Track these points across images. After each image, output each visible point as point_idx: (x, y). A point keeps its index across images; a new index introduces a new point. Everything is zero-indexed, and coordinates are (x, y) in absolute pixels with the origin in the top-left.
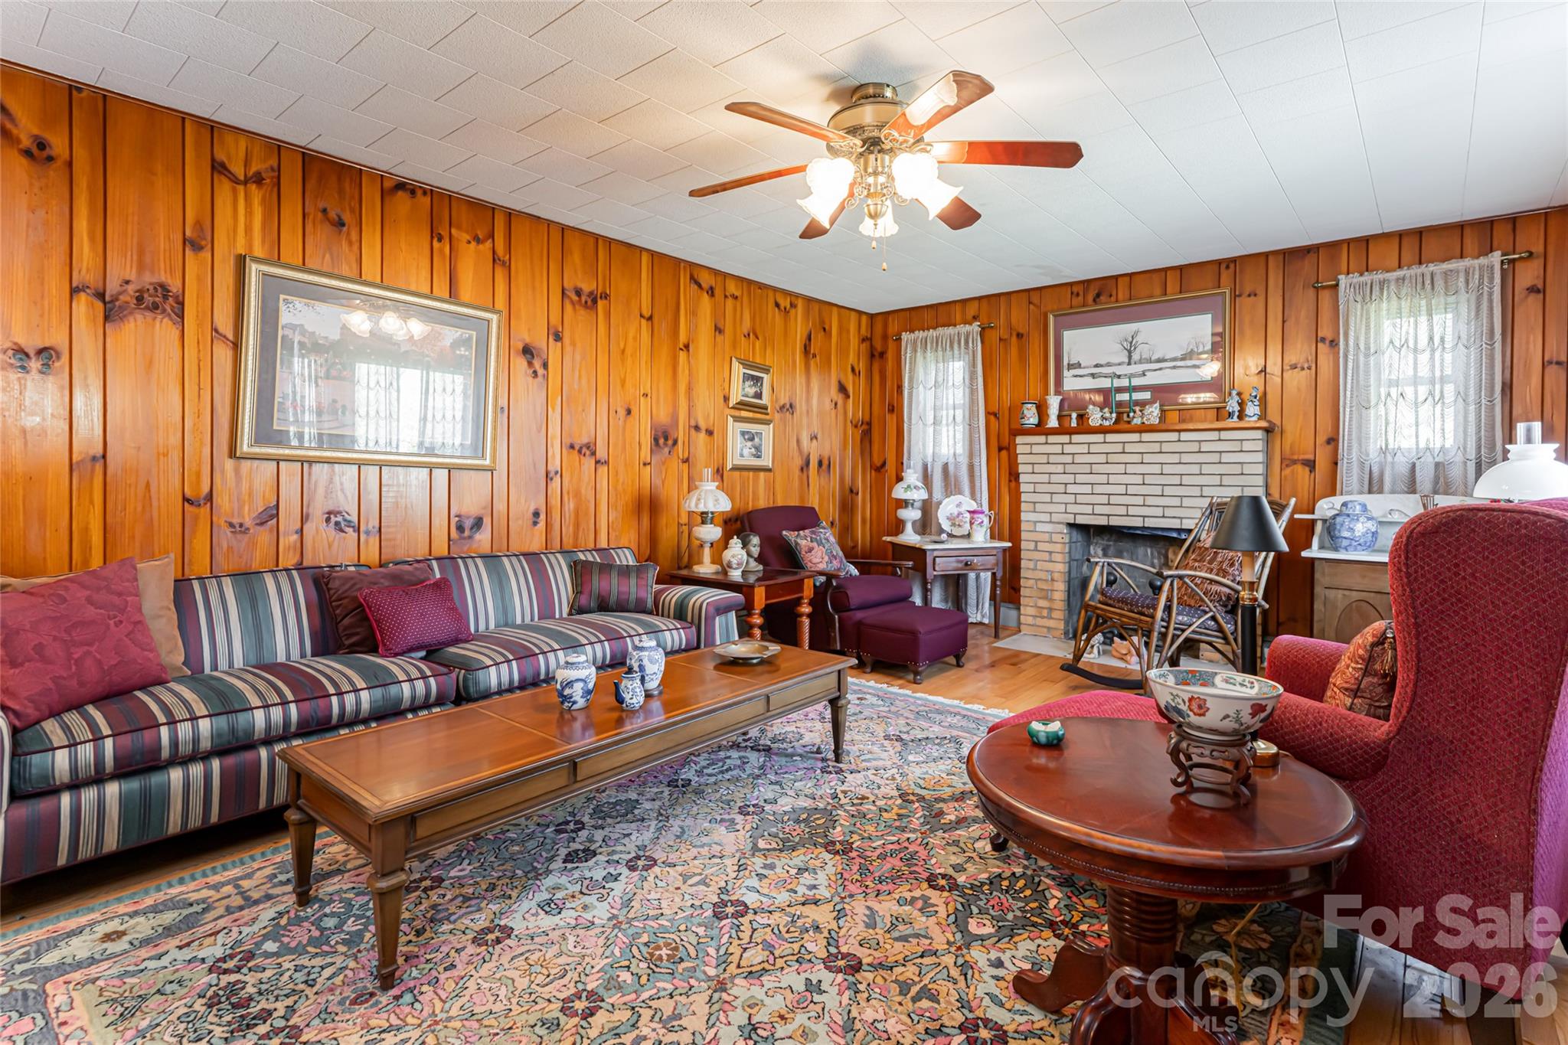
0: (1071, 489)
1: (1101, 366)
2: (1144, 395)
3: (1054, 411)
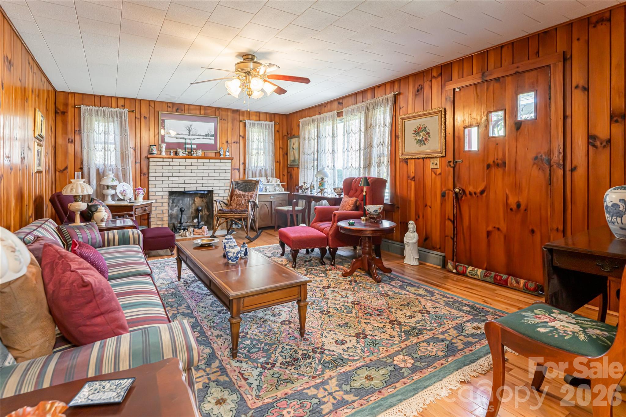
0: (170, 178)
1: (179, 134)
2: (194, 146)
3: (164, 149)
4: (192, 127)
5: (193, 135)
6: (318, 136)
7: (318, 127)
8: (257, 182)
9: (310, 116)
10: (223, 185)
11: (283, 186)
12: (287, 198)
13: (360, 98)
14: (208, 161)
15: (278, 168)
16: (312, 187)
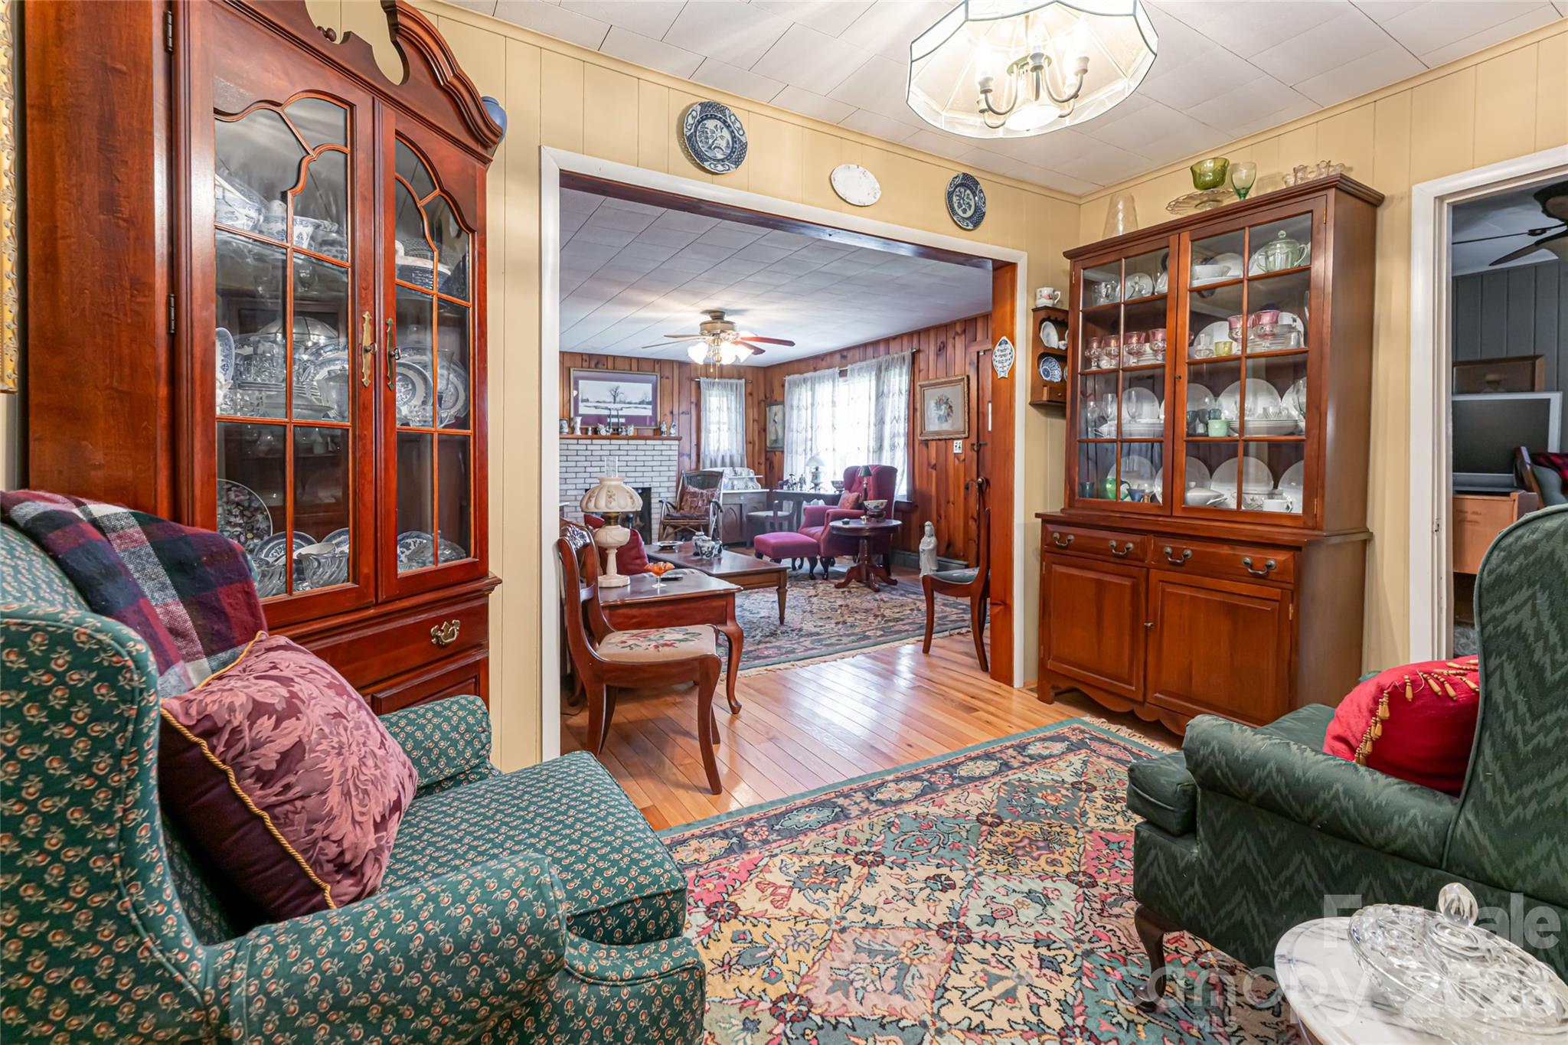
1: (600, 402)
2: (622, 420)
3: (578, 426)
4: (619, 391)
5: (620, 402)
6: (813, 405)
7: (813, 390)
8: (721, 474)
9: (801, 373)
10: (666, 479)
11: (759, 480)
12: (764, 499)
13: (870, 351)
14: (643, 442)
15: (750, 452)
16: (802, 481)
